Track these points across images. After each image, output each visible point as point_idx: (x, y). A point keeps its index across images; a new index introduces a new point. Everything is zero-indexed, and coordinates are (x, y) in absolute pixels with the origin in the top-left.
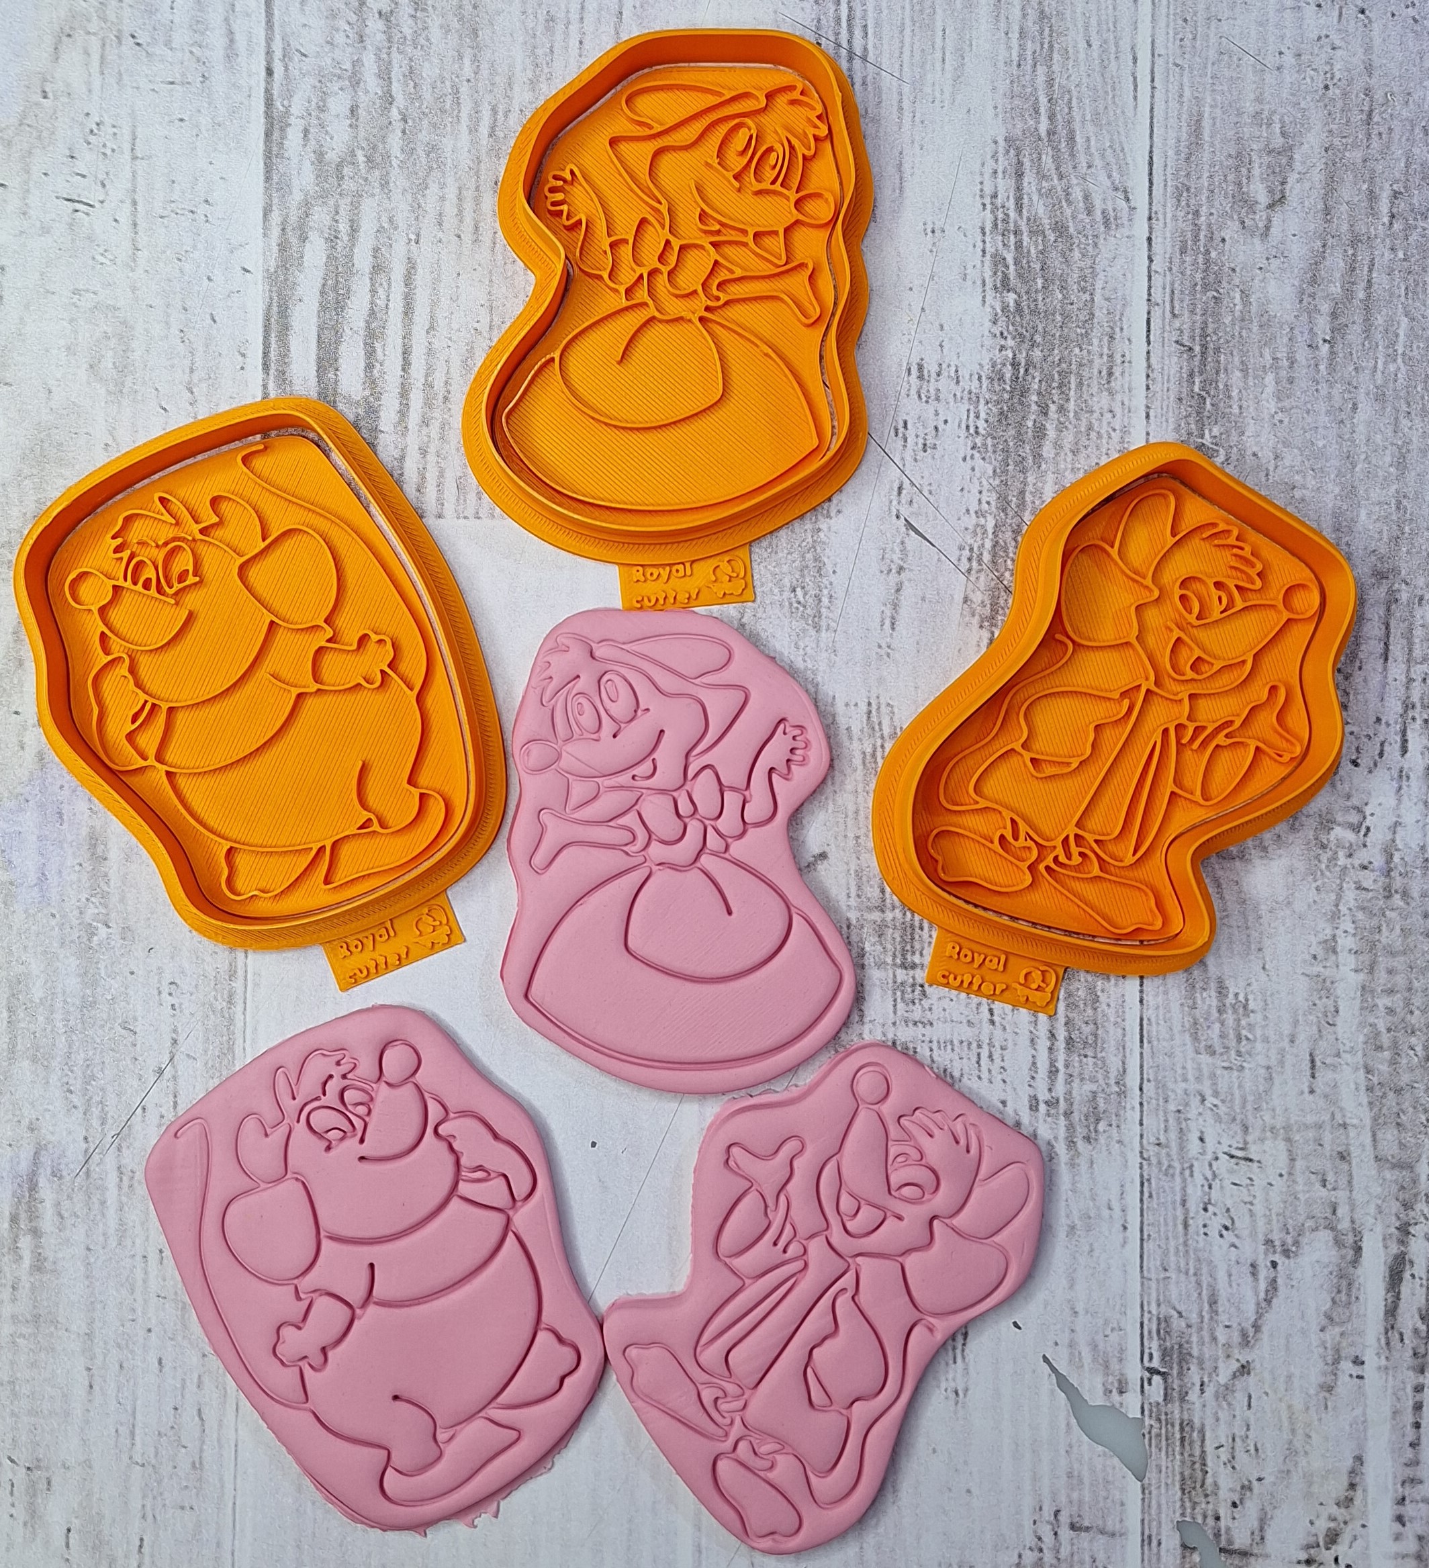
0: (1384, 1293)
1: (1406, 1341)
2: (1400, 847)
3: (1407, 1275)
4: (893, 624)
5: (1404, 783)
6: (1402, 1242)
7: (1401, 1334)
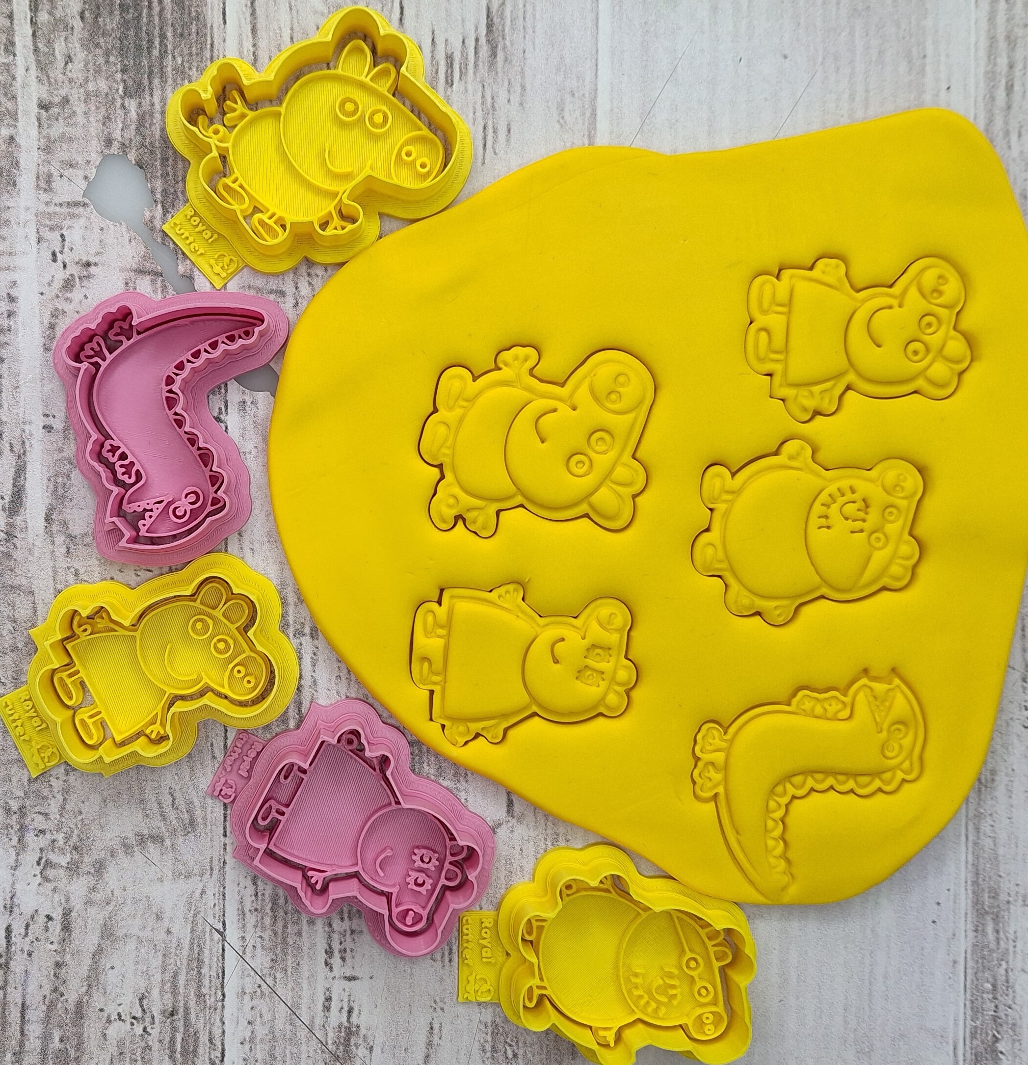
0: (27, 485)
1: (7, 445)
2: (12, 849)
3: (8, 499)
4: (432, 1028)
5: (8, 902)
6: (12, 525)
7: (12, 451)
